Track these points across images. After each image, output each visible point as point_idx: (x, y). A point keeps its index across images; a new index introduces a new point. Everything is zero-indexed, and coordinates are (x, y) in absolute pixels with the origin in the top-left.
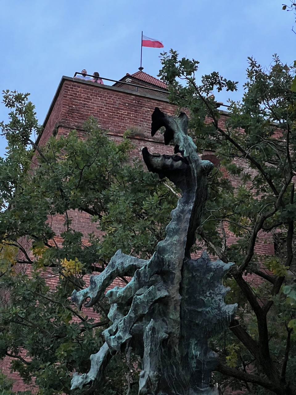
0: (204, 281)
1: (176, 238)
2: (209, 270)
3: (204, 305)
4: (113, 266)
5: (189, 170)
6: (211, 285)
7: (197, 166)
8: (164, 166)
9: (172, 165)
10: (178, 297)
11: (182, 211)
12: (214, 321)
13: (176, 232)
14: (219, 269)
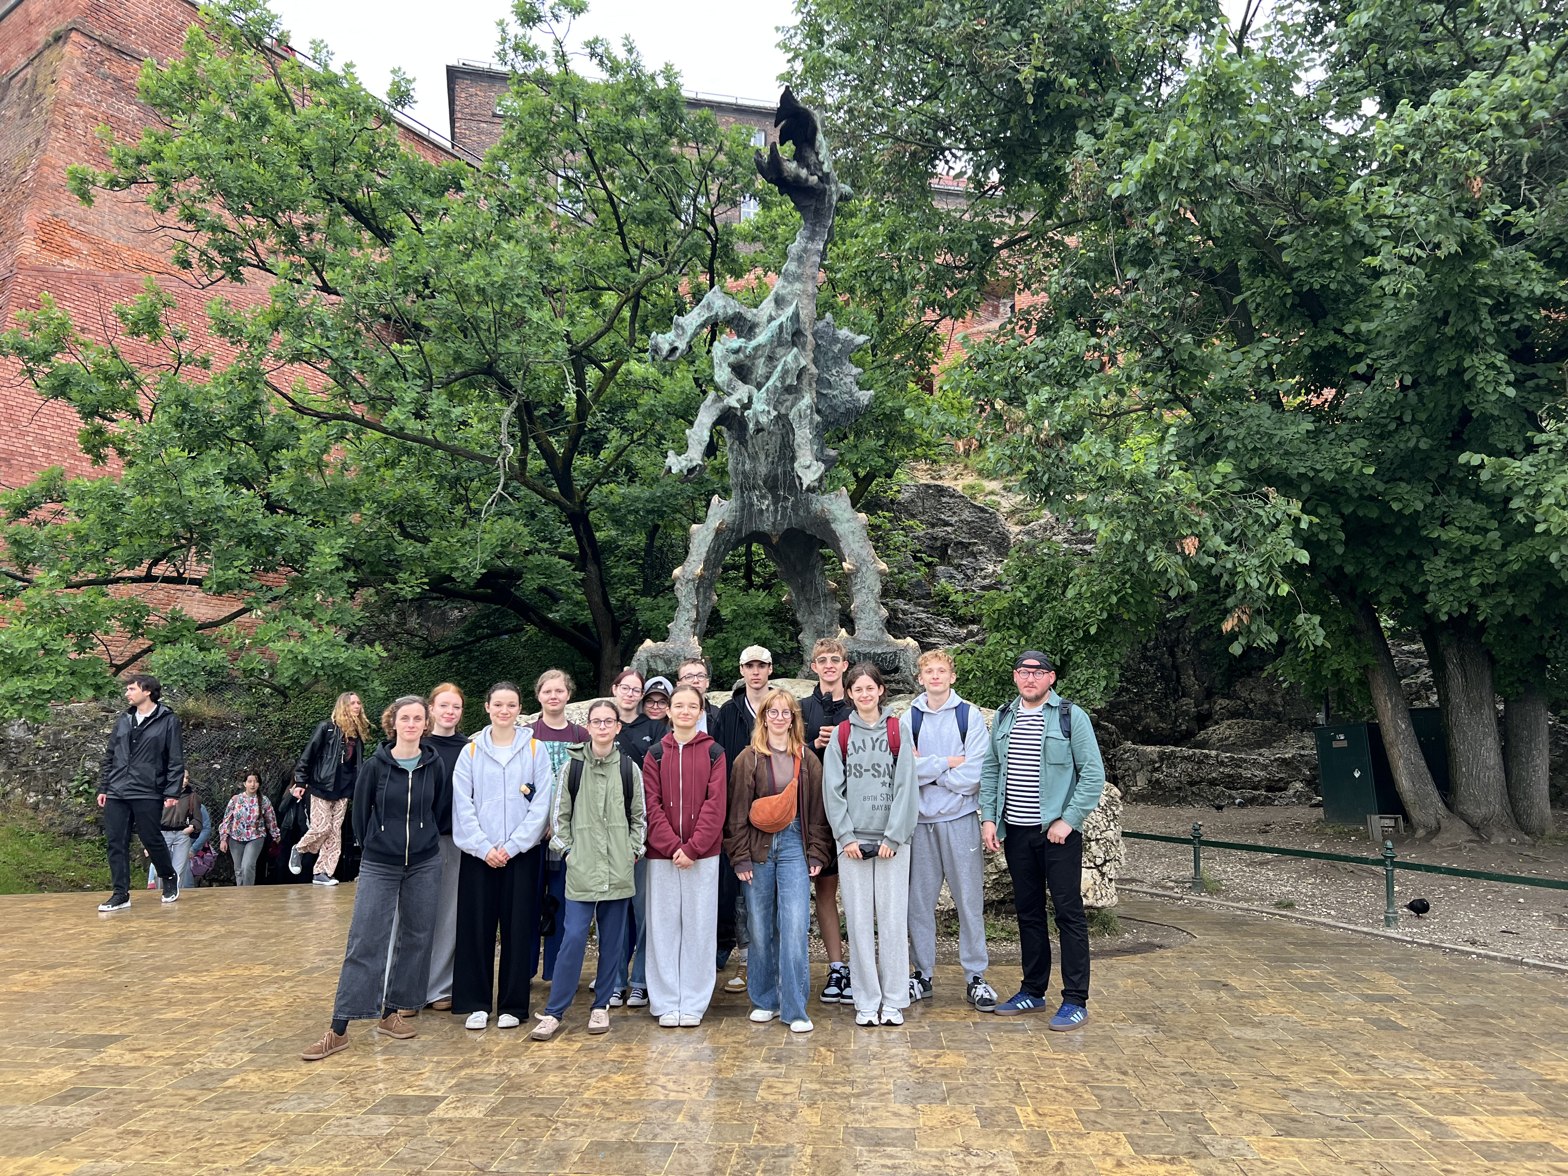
0: (830, 354)
1: (798, 286)
2: (836, 340)
3: (830, 385)
4: (709, 307)
5: (824, 191)
6: (837, 360)
7: (838, 190)
8: (797, 177)
9: (807, 180)
10: (813, 370)
11: (805, 250)
12: (842, 410)
13: (798, 278)
14: (847, 342)
